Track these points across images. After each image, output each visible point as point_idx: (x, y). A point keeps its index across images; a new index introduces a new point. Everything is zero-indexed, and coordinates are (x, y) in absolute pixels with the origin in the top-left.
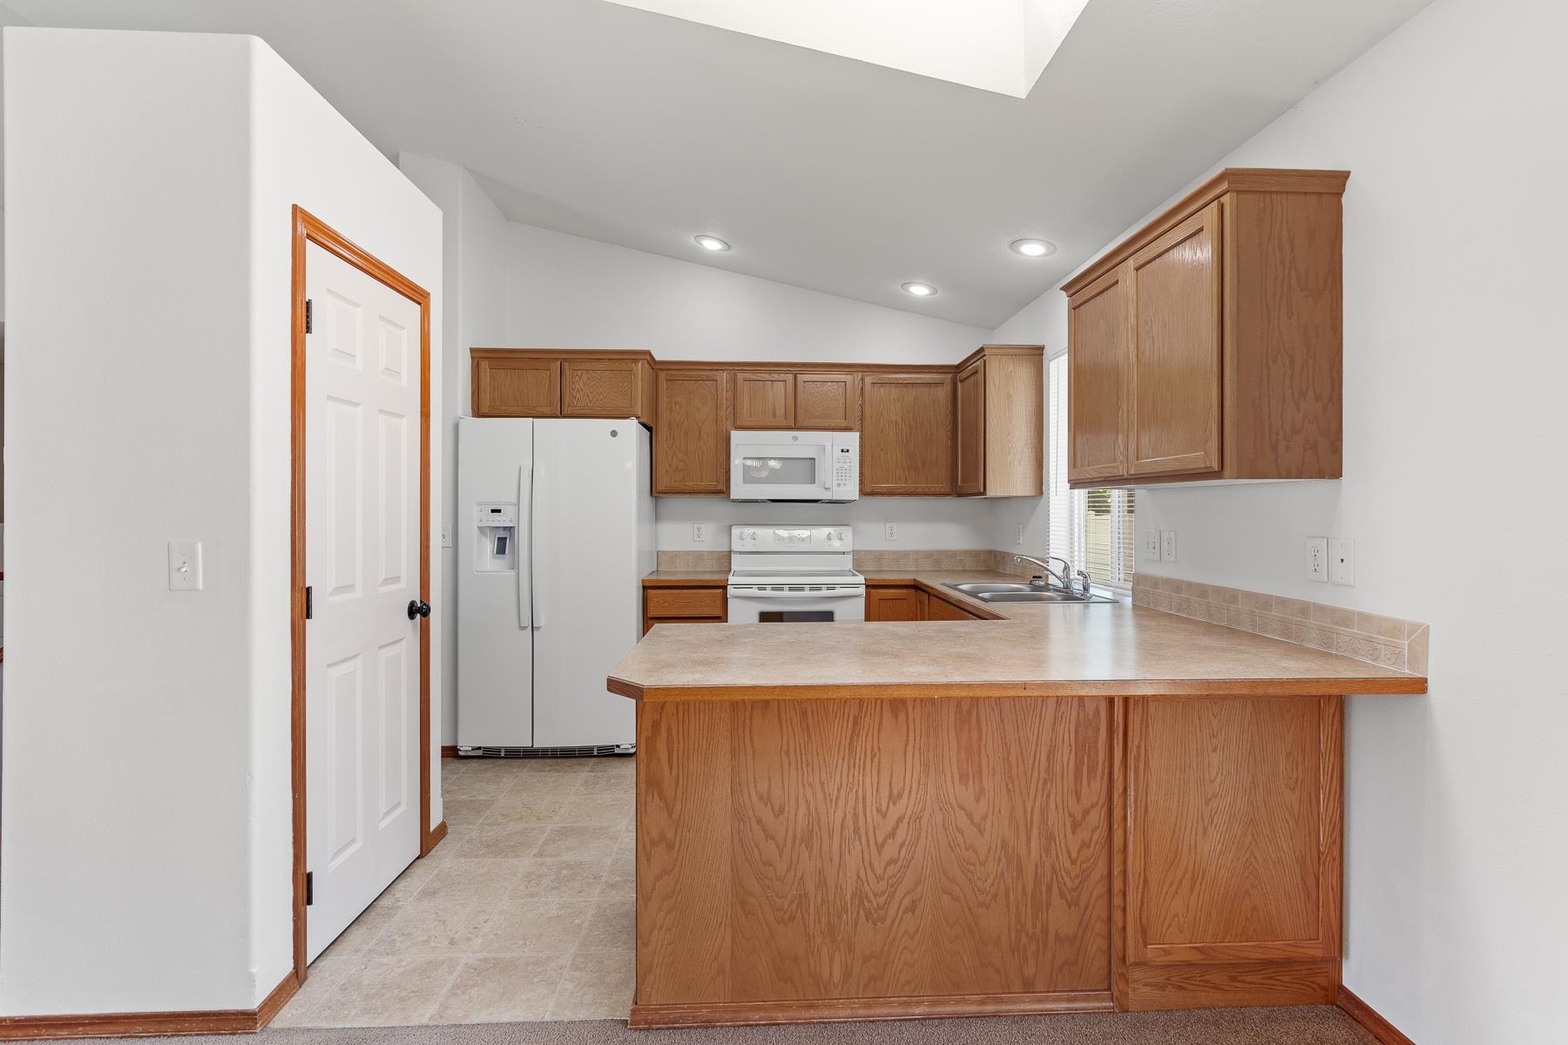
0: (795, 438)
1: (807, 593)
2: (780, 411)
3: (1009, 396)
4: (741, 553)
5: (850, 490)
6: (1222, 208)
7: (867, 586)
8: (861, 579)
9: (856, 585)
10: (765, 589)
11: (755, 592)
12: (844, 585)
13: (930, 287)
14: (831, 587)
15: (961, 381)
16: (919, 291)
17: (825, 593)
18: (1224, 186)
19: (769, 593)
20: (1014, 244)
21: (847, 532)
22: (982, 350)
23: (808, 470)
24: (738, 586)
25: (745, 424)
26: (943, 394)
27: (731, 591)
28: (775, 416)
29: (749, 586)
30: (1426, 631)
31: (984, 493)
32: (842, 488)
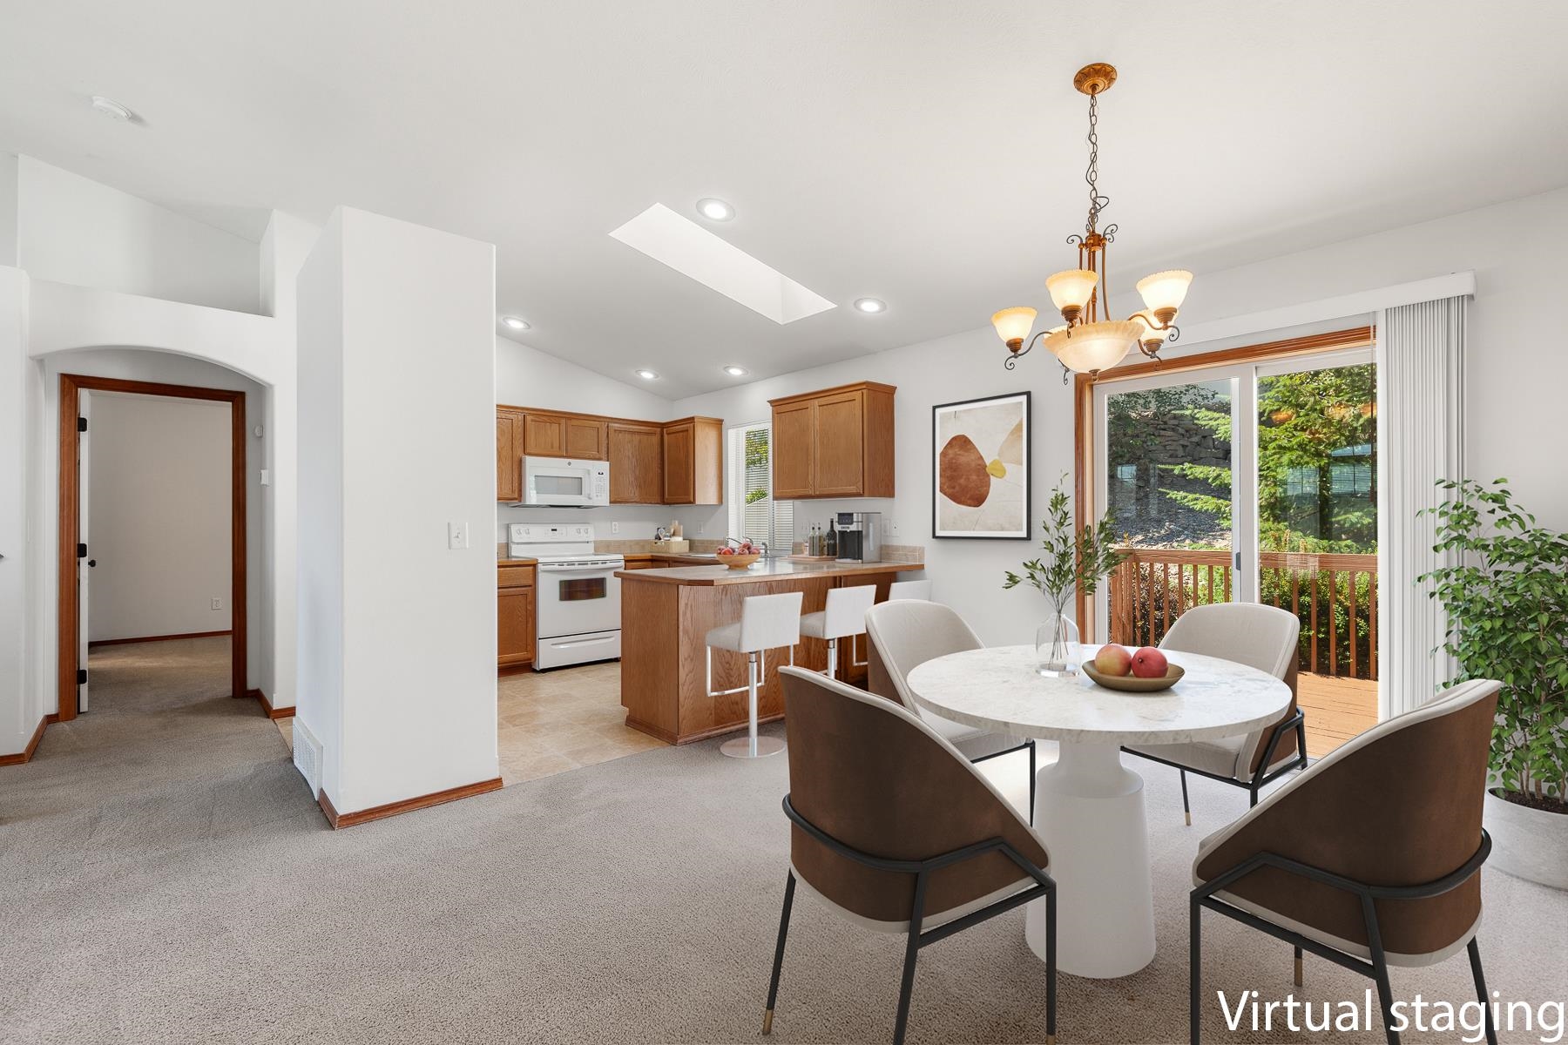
0: (569, 464)
1: (589, 566)
2: (556, 444)
3: (706, 447)
4: (518, 543)
5: (603, 499)
6: (863, 393)
7: (626, 561)
8: (621, 557)
9: (618, 561)
10: (563, 565)
11: (556, 567)
12: (612, 561)
13: (655, 374)
14: (604, 562)
15: (668, 434)
16: (647, 375)
17: (600, 566)
18: (864, 387)
19: (565, 567)
20: (726, 368)
21: (591, 529)
22: (693, 418)
23: (578, 485)
24: (544, 564)
25: (532, 452)
26: (655, 440)
27: (540, 567)
28: (552, 447)
29: (552, 564)
30: (924, 548)
31: (694, 502)
32: (599, 498)
